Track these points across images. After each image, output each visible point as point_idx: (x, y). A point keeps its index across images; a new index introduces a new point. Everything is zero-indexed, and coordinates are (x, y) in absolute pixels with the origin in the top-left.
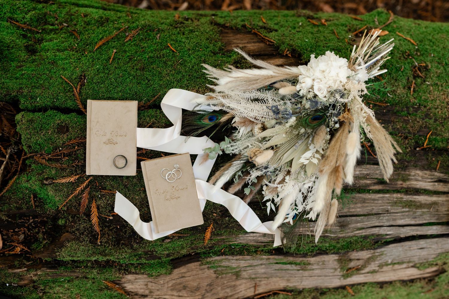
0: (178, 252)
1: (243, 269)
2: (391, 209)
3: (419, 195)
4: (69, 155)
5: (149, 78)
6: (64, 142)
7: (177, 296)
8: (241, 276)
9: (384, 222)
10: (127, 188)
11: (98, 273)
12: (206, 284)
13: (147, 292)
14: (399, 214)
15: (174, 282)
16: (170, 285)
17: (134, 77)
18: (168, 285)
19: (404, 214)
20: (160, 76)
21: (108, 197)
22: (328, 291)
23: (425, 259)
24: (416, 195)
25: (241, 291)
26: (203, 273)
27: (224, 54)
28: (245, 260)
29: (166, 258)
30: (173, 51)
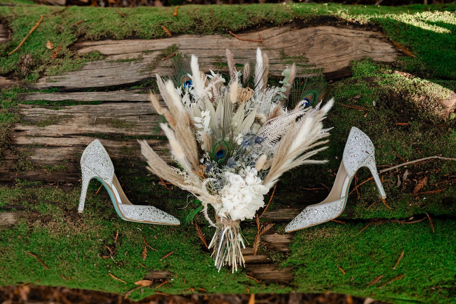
0: (347, 84)
1: (279, 61)
2: (136, 119)
3: (109, 133)
4: (443, 178)
5: (367, 246)
6: (447, 190)
7: (342, 35)
8: (279, 53)
9: (143, 106)
10: (393, 148)
11: (420, 65)
12: (314, 47)
13: (371, 41)
14: (129, 114)
15: (347, 52)
16: (350, 48)
17: (380, 247)
18: (352, 48)
19: (124, 114)
20: (357, 247)
21: (411, 140)
22: (189, 30)
23: (95, 64)
24: (113, 133)
25: (277, 35)
26: (320, 60)
27: (294, 264)
28: (278, 71)
29: (358, 79)
30: (341, 267)
